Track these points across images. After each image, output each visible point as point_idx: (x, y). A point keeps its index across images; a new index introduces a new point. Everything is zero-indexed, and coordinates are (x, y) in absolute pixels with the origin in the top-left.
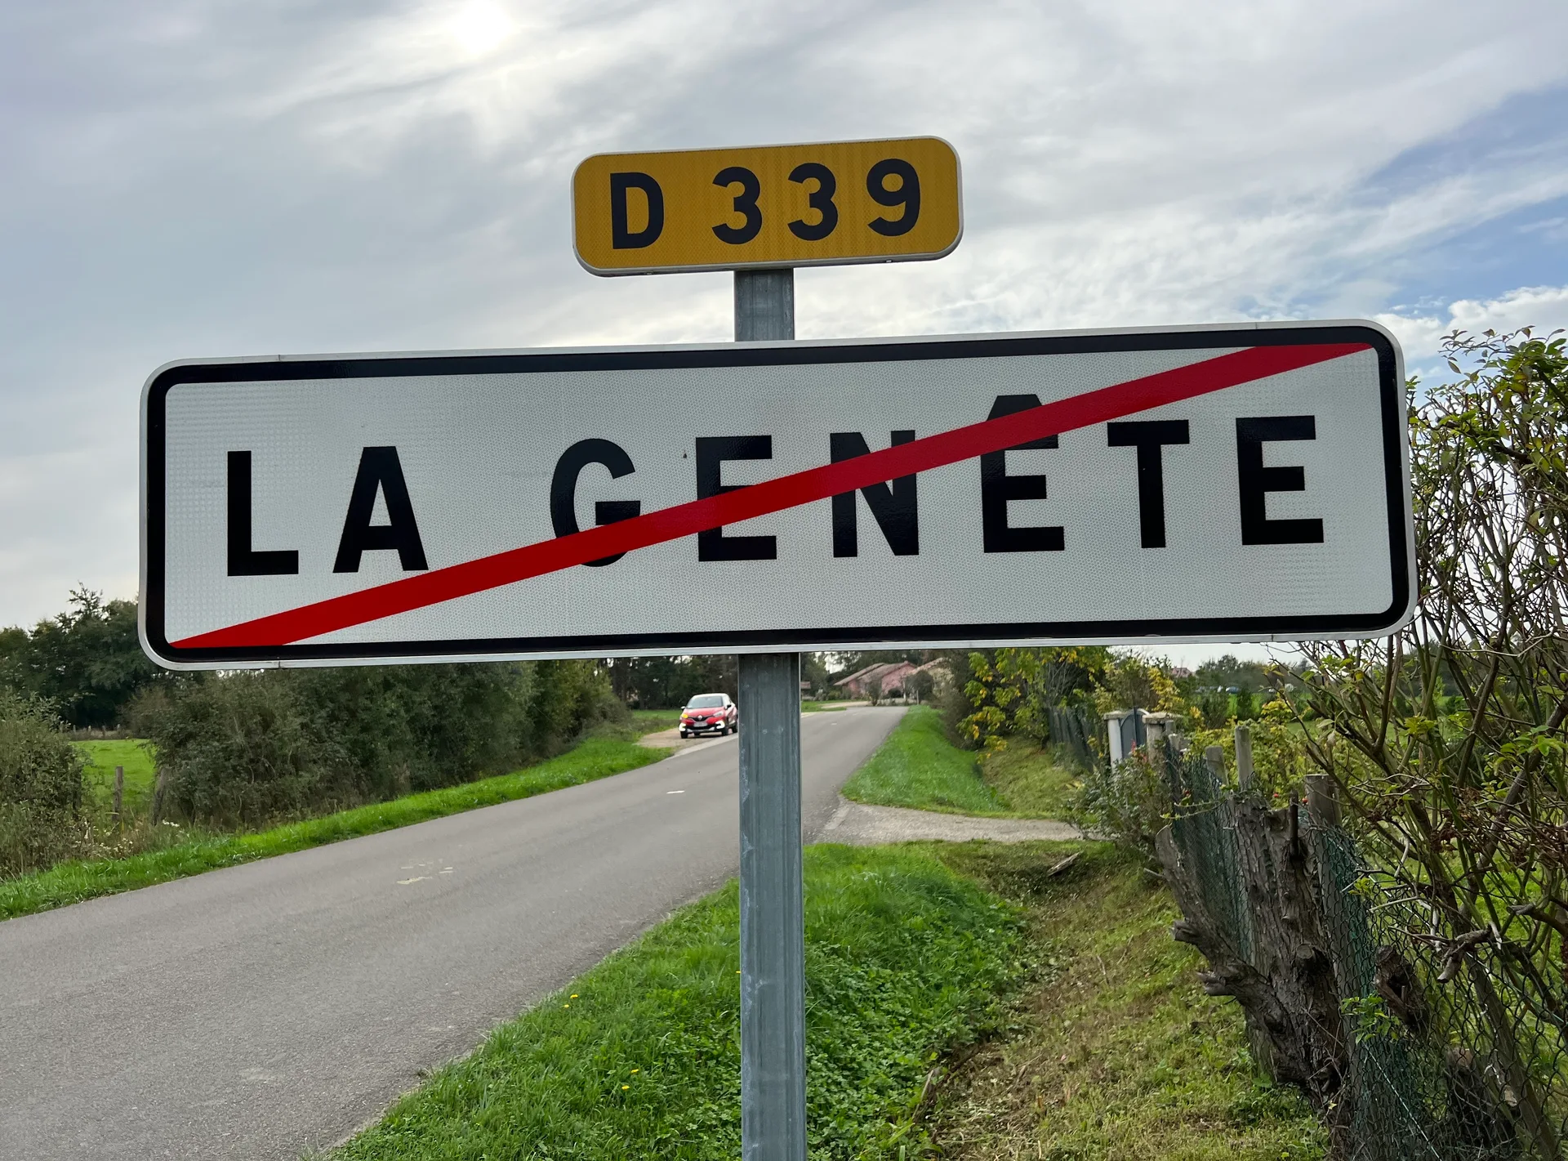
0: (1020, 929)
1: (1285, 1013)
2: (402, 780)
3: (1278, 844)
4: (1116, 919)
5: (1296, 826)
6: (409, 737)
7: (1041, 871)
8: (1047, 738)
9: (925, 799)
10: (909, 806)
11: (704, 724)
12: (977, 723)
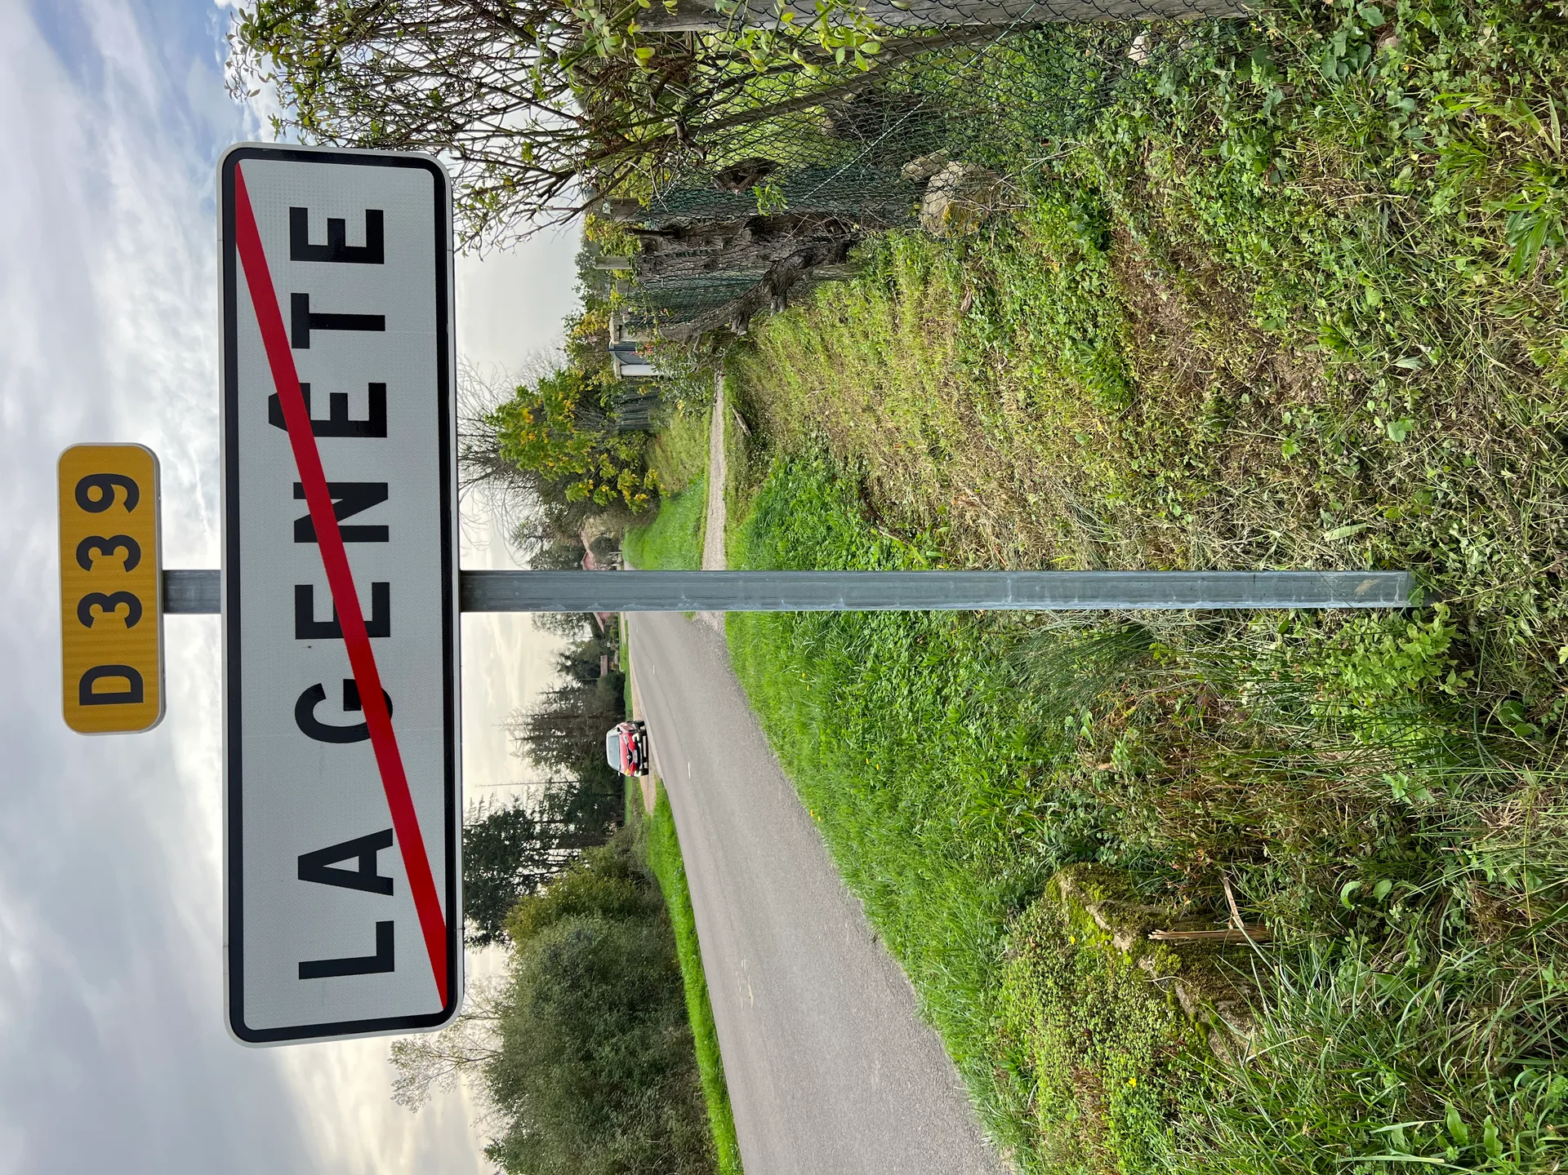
0: (792, 461)
1: (797, 253)
2: (677, 1034)
3: (667, 247)
4: (781, 380)
5: (652, 232)
6: (637, 1032)
7: (747, 441)
8: (646, 432)
9: (695, 543)
10: (701, 557)
11: (635, 753)
12: (633, 495)
